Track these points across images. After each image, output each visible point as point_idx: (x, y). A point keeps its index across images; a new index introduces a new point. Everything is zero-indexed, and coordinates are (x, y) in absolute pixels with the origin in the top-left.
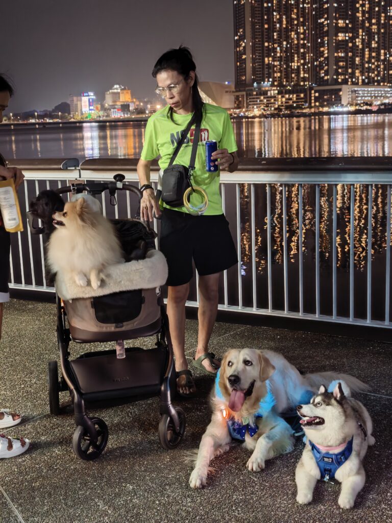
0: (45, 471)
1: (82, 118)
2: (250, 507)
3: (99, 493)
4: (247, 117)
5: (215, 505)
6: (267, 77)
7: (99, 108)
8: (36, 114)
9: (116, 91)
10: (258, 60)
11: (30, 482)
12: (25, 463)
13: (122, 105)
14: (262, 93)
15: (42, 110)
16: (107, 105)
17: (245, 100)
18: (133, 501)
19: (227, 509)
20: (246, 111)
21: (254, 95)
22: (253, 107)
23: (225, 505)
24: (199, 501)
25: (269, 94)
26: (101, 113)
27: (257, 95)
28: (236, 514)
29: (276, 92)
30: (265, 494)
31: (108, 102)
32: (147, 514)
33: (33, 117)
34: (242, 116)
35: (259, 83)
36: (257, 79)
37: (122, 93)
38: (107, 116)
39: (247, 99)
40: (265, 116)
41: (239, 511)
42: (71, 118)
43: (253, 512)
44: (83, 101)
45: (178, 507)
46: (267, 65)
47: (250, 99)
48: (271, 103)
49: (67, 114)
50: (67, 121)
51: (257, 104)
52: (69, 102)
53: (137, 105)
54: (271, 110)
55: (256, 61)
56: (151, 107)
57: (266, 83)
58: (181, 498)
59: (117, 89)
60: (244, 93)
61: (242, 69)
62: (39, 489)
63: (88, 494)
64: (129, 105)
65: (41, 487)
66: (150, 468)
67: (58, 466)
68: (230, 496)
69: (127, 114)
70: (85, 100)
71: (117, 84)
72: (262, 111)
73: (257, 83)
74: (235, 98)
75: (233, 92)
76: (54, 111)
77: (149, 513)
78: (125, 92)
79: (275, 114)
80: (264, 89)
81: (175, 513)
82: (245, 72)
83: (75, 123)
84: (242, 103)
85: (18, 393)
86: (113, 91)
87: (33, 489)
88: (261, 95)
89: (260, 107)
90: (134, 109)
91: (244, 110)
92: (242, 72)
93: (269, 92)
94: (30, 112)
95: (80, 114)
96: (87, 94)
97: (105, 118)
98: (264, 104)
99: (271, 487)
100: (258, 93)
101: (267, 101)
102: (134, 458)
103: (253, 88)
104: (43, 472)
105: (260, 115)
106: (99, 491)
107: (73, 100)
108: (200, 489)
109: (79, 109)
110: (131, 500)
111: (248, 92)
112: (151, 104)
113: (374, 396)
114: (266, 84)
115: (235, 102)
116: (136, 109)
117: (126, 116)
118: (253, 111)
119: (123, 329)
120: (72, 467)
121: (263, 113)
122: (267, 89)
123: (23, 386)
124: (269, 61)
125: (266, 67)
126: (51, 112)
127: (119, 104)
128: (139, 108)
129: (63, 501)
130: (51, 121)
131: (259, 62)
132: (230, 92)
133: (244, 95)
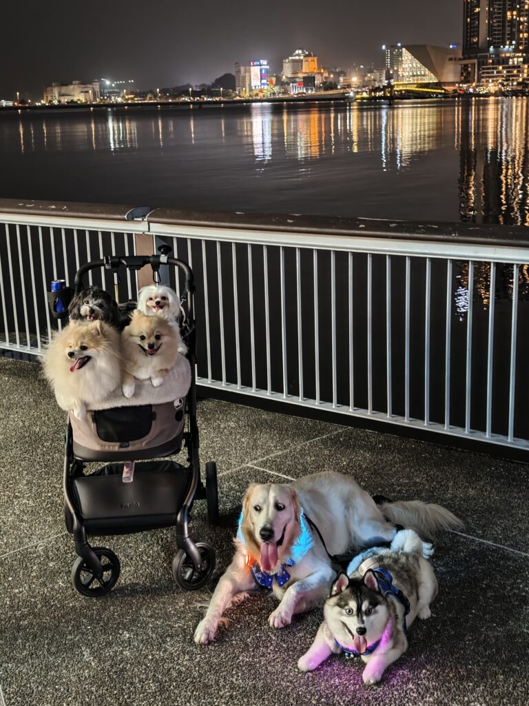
0: (39, 606)
1: (250, 96)
2: (253, 672)
3: (89, 640)
4: (479, 95)
5: (214, 666)
6: (508, 39)
7: (274, 83)
8: (190, 89)
9: (297, 58)
10: (496, 15)
11: (18, 619)
12: (21, 595)
13: (304, 78)
14: (501, 61)
15: (198, 85)
16: (284, 77)
17: (476, 70)
18: (125, 653)
19: (226, 673)
20: (477, 86)
21: (490, 64)
22: (487, 81)
23: (226, 667)
24: (198, 659)
25: (511, 63)
26: (276, 89)
27: (493, 63)
28: (234, 680)
29: (521, 59)
30: (277, 658)
31: (287, 73)
32: (133, 670)
33: (186, 93)
34: (470, 93)
35: (497, 47)
36: (494, 41)
37: (306, 61)
38: (283, 93)
39: (479, 70)
40: (503, 94)
41: (238, 676)
42: (236, 95)
43: (254, 679)
44: (252, 72)
45: (171, 665)
46: (509, 21)
47: (483, 69)
48: (513, 76)
49: (231, 90)
50: (231, 100)
51: (493, 77)
52: (234, 74)
53: (326, 78)
54: (512, 85)
55: (494, 16)
56: (344, 80)
57: (507, 47)
58: (179, 655)
59: (299, 55)
60: (476, 61)
61: (474, 27)
62: (25, 629)
63: (76, 639)
64: (314, 77)
65: (28, 627)
66: (158, 614)
67: (56, 602)
68: (235, 657)
69: (312, 89)
70: (255, 71)
71: (299, 49)
72: (500, 86)
73: (494, 48)
74: (462, 68)
75: (460, 59)
76: (214, 85)
77: (136, 670)
78: (310, 59)
79: (518, 90)
80: (503, 55)
81: (165, 672)
82: (478, 31)
83: (242, 102)
84: (472, 75)
85: (42, 503)
86: (293, 58)
87: (19, 628)
88: (499, 64)
89: (497, 81)
90: (321, 83)
91: (474, 84)
92: (474, 31)
93: (511, 60)
94: (183, 86)
95: (248, 90)
96: (258, 63)
97: (281, 96)
98: (503, 76)
99: (288, 649)
100: (495, 61)
101: (508, 72)
102: (144, 598)
103: (488, 54)
104: (36, 607)
105: (496, 92)
106: (89, 638)
107: (240, 71)
108: (205, 645)
109: (247, 84)
110: (122, 651)
111: (481, 60)
112: (345, 75)
113: (465, 538)
114: (507, 49)
115: (462, 74)
116: (324, 83)
117: (310, 92)
118: (487, 86)
119: (130, 449)
120: (71, 605)
121: (500, 89)
122: (508, 55)
123: (50, 494)
124: (512, 15)
125: (507, 24)
126: (209, 87)
127: (301, 75)
128: (329, 81)
129: (46, 646)
130: (210, 99)
131: (499, 17)
132: (455, 59)
133: (475, 64)
